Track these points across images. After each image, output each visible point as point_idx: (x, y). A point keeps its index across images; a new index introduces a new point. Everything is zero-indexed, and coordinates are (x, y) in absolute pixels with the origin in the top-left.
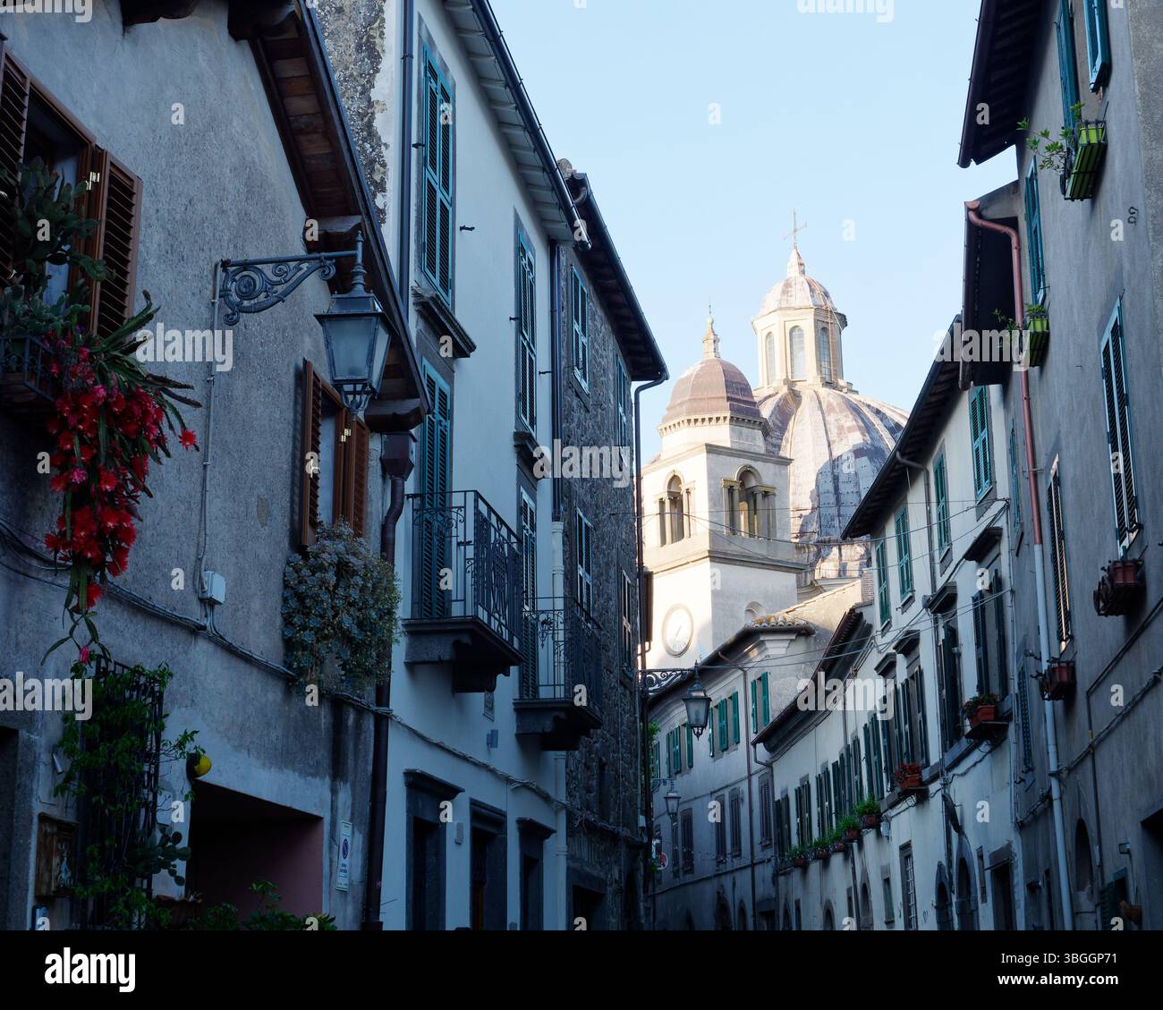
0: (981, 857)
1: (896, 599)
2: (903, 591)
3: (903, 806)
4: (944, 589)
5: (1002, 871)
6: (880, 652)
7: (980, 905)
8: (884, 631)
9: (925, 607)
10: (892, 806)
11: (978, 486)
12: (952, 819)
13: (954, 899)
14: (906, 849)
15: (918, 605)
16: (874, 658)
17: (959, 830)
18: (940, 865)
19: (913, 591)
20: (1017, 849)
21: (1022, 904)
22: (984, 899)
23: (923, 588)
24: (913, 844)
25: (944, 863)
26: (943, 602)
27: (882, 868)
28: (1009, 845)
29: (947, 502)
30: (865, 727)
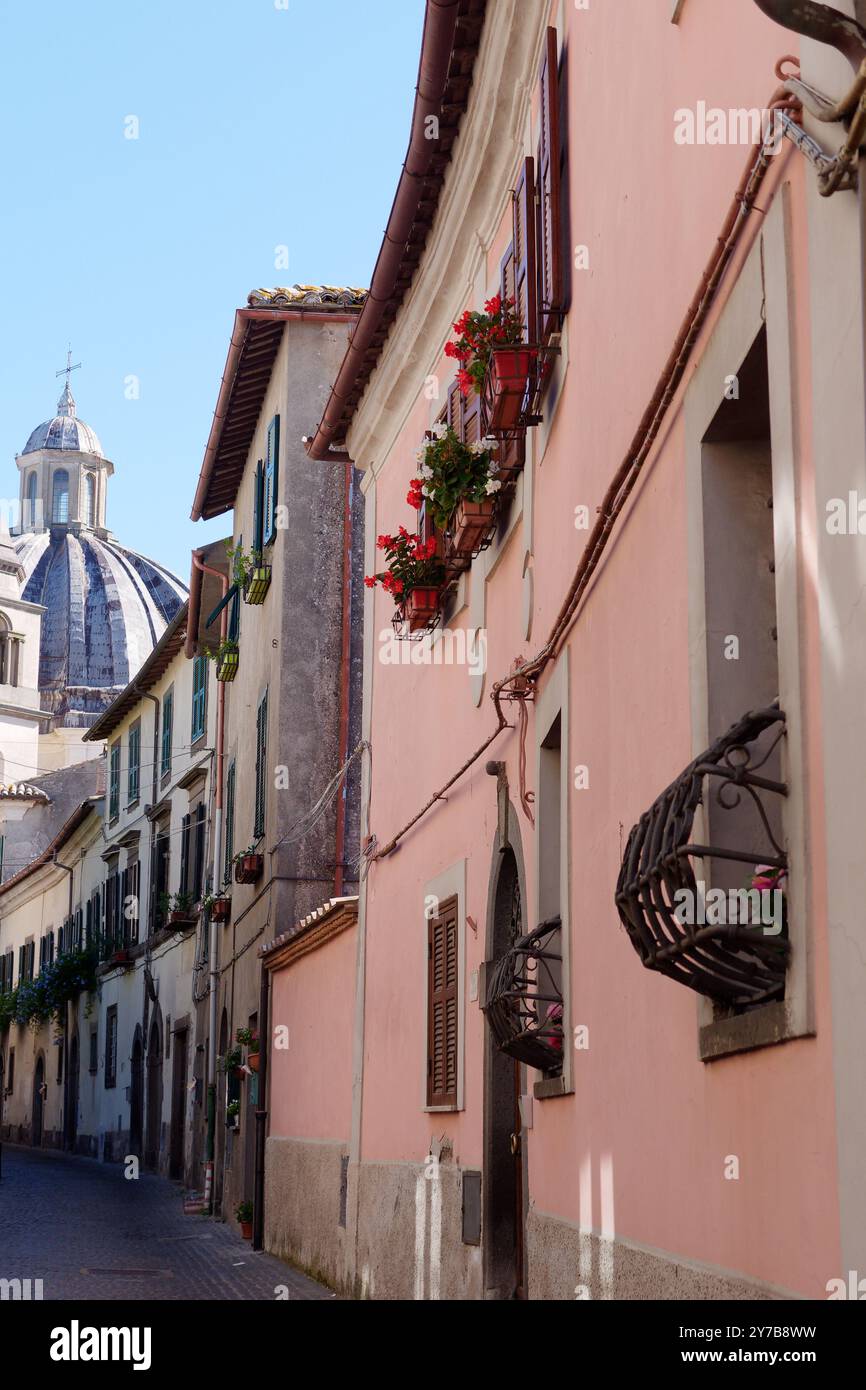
0: (168, 1022)
1: (124, 801)
2: (130, 795)
3: (113, 974)
4: (161, 804)
5: (182, 1034)
6: (106, 841)
7: (164, 1061)
8: (112, 825)
9: (146, 813)
10: (105, 973)
11: (194, 731)
12: (151, 993)
13: (146, 1054)
14: (112, 1011)
15: (140, 811)
16: (101, 847)
17: (155, 999)
18: (138, 1026)
19: (138, 797)
20: (194, 1019)
21: (193, 1062)
22: (168, 1056)
23: (146, 798)
24: (119, 1007)
25: (142, 1025)
26: (159, 813)
27: (91, 1024)
28: (188, 1016)
29: (171, 732)
30: (89, 903)
